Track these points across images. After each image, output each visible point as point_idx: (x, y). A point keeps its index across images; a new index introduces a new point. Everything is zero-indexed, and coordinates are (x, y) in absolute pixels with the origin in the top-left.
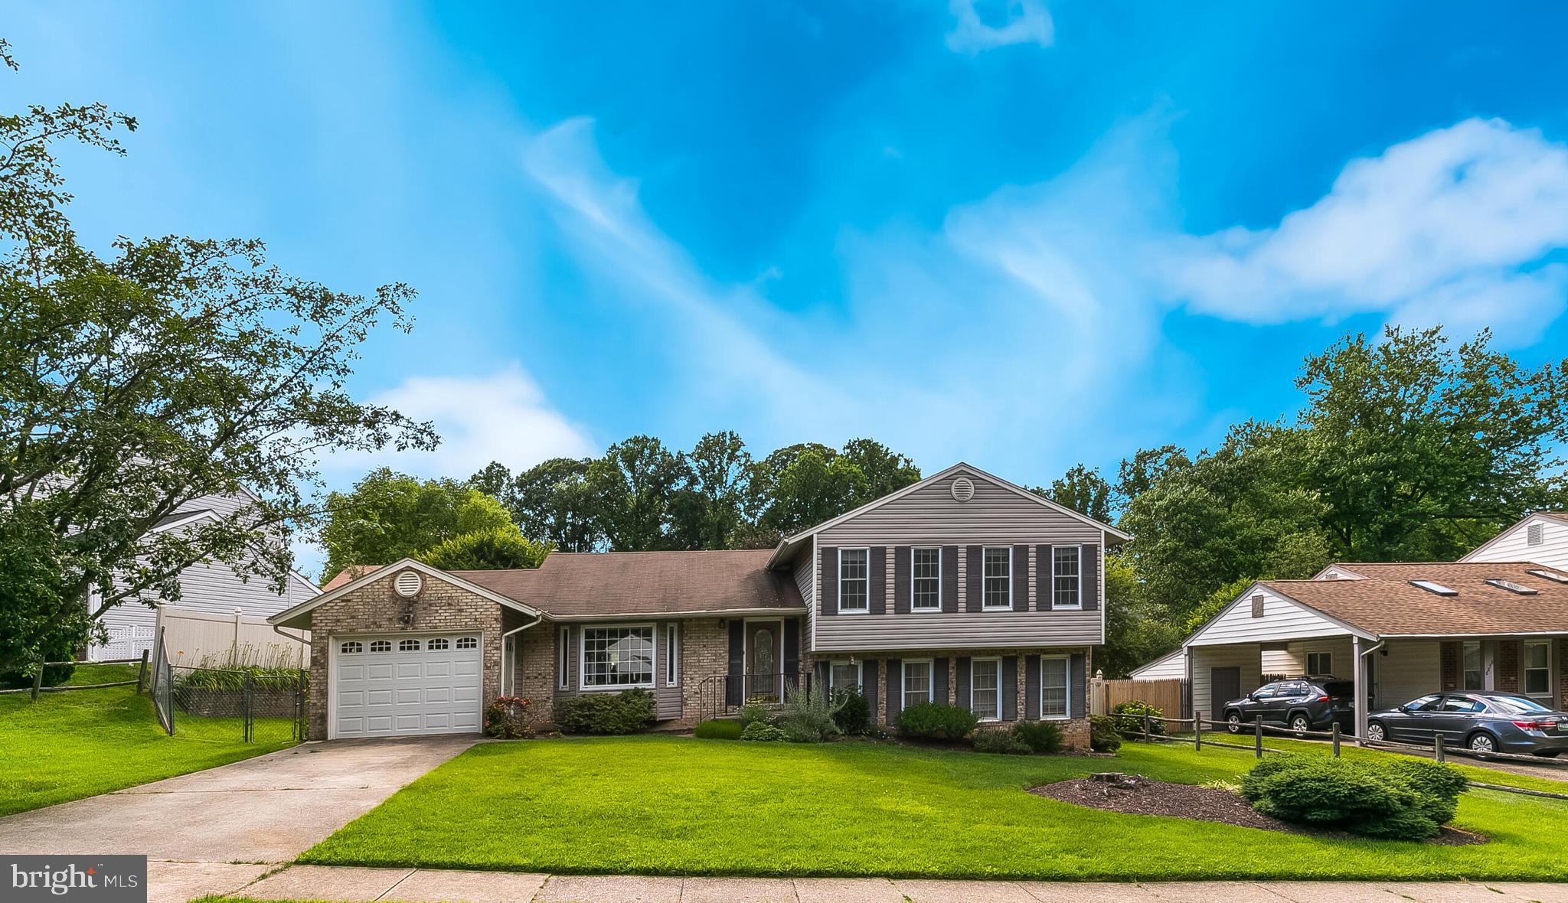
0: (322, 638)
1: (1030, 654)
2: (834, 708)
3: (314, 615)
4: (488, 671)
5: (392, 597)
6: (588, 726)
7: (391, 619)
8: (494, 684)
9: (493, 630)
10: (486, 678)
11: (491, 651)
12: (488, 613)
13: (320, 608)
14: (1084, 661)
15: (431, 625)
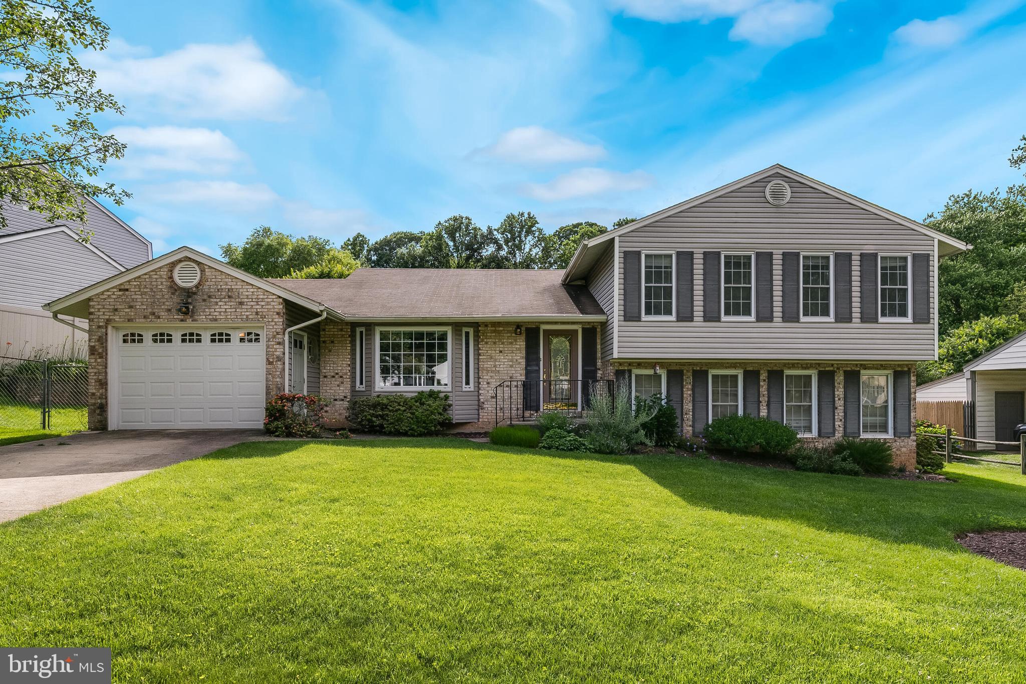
0: (99, 327)
1: (849, 369)
2: (644, 418)
3: (91, 303)
4: (271, 366)
5: (171, 287)
6: (381, 426)
7: (169, 310)
8: (278, 380)
9: (276, 325)
10: (270, 374)
11: (275, 346)
12: (269, 307)
13: (97, 296)
14: (909, 377)
15: (211, 317)
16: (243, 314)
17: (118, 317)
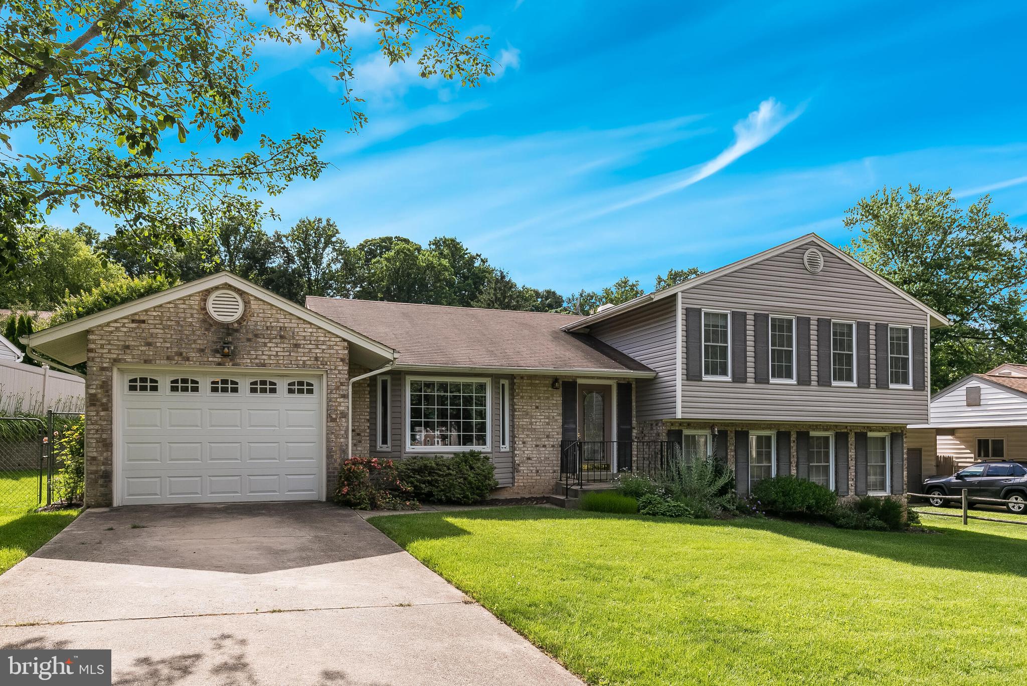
0: (103, 369)
1: (859, 431)
3: (91, 337)
4: (333, 424)
5: (204, 321)
7: (202, 351)
8: (342, 440)
9: (340, 373)
10: (332, 433)
11: (338, 400)
12: (332, 351)
13: (100, 328)
14: (903, 439)
15: (257, 361)
16: (299, 358)
17: (130, 357)
